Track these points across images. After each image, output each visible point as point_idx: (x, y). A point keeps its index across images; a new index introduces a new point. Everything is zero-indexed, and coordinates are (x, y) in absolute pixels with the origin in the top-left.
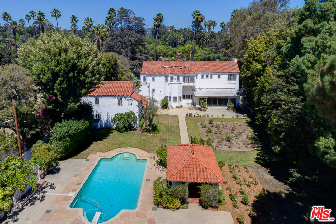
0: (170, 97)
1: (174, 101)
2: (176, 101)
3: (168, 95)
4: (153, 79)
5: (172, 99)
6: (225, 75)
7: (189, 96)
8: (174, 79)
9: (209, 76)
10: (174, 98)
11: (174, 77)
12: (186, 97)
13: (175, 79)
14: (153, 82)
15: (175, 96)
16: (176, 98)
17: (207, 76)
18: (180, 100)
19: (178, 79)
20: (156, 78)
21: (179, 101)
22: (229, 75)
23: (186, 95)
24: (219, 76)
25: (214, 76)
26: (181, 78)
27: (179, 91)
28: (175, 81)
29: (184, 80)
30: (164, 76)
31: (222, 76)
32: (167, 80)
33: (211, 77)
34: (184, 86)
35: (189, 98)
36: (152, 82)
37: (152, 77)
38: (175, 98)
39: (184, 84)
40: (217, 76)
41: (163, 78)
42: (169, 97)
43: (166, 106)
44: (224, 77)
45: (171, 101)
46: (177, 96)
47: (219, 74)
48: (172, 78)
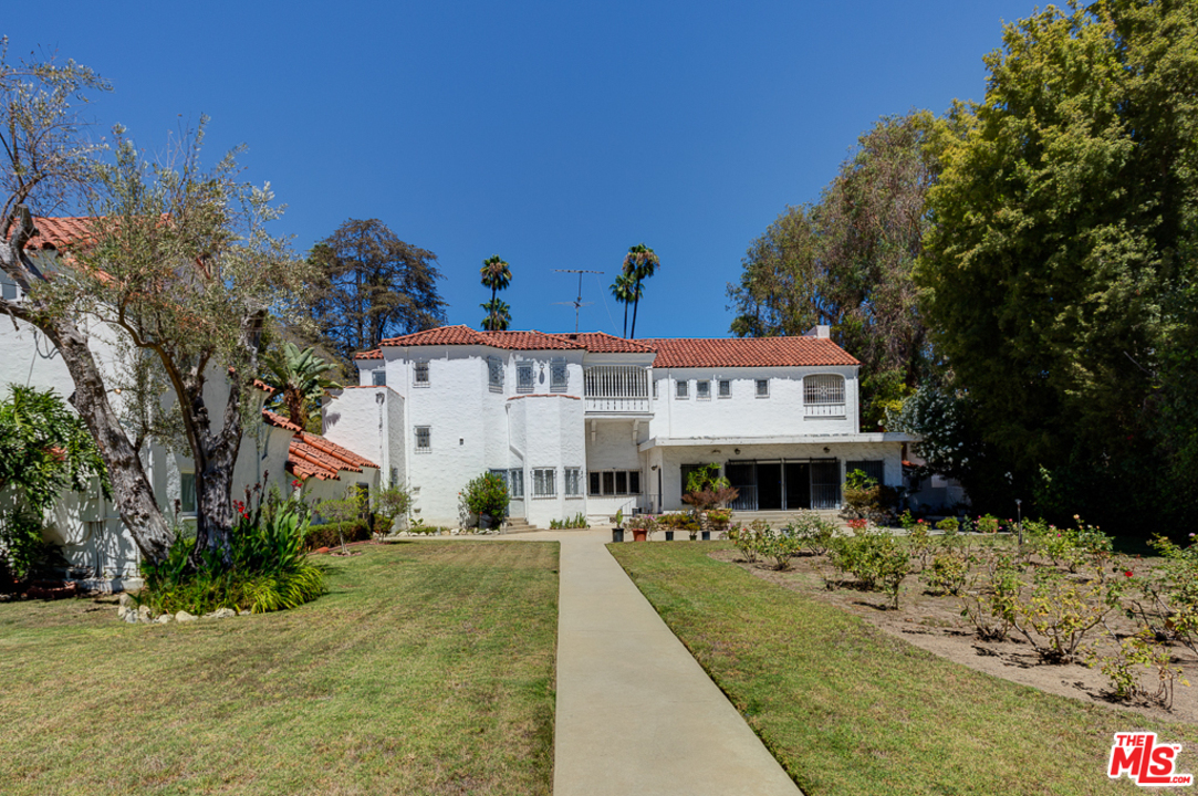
0: (518, 474)
1: (538, 490)
2: (551, 490)
3: (507, 462)
4: (422, 374)
5: (529, 482)
6: (788, 382)
7: (621, 475)
8: (537, 380)
9: (714, 386)
10: (538, 473)
11: (536, 368)
12: (605, 483)
13: (542, 380)
14: (421, 391)
15: (544, 462)
16: (550, 474)
17: (703, 387)
18: (571, 489)
19: (559, 376)
20: (435, 366)
21: (568, 492)
22: (806, 379)
23: (605, 474)
24: (762, 386)
25: (734, 384)
26: (575, 372)
27: (564, 436)
28: (542, 388)
29: (590, 388)
30: (479, 358)
31: (775, 385)
32: (495, 378)
33: (725, 386)
34: (588, 417)
35: (622, 491)
36: (411, 390)
37: (411, 365)
38: (545, 476)
39: (590, 405)
40: (751, 385)
41: (475, 367)
42: (514, 474)
43: (495, 512)
44: (786, 390)
45: (522, 494)
46: (559, 464)
47: (761, 372)
48: (525, 376)
